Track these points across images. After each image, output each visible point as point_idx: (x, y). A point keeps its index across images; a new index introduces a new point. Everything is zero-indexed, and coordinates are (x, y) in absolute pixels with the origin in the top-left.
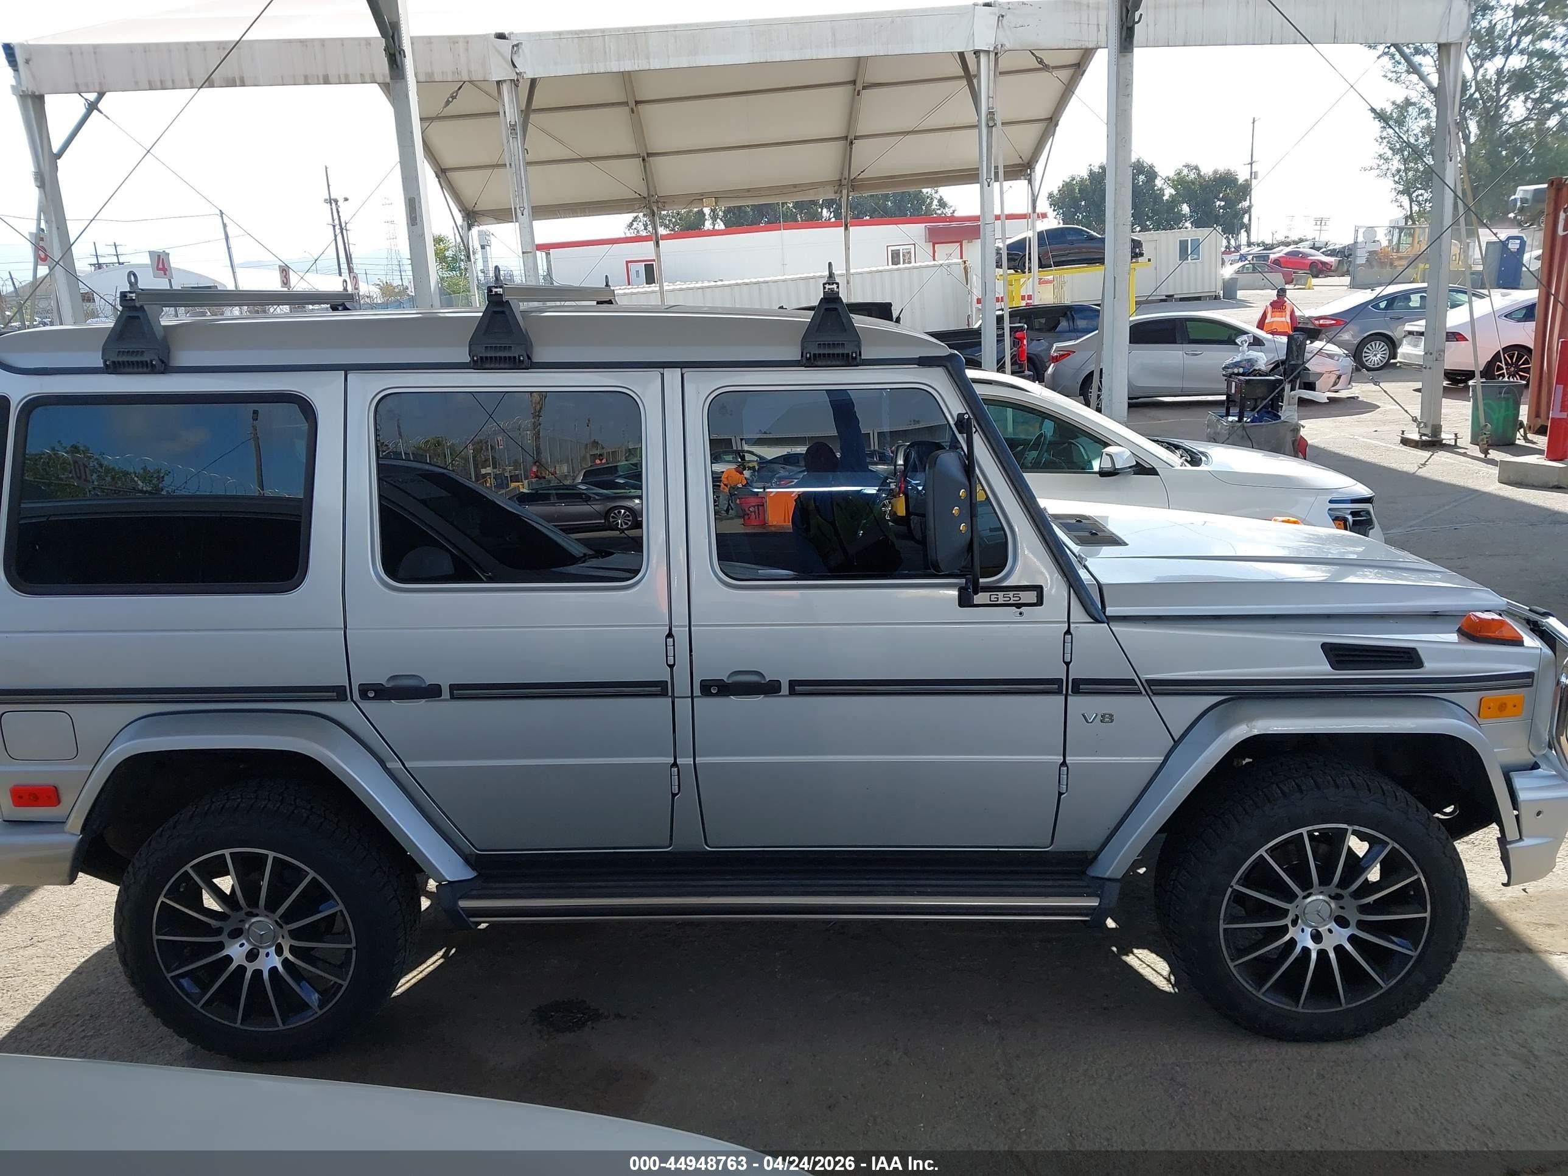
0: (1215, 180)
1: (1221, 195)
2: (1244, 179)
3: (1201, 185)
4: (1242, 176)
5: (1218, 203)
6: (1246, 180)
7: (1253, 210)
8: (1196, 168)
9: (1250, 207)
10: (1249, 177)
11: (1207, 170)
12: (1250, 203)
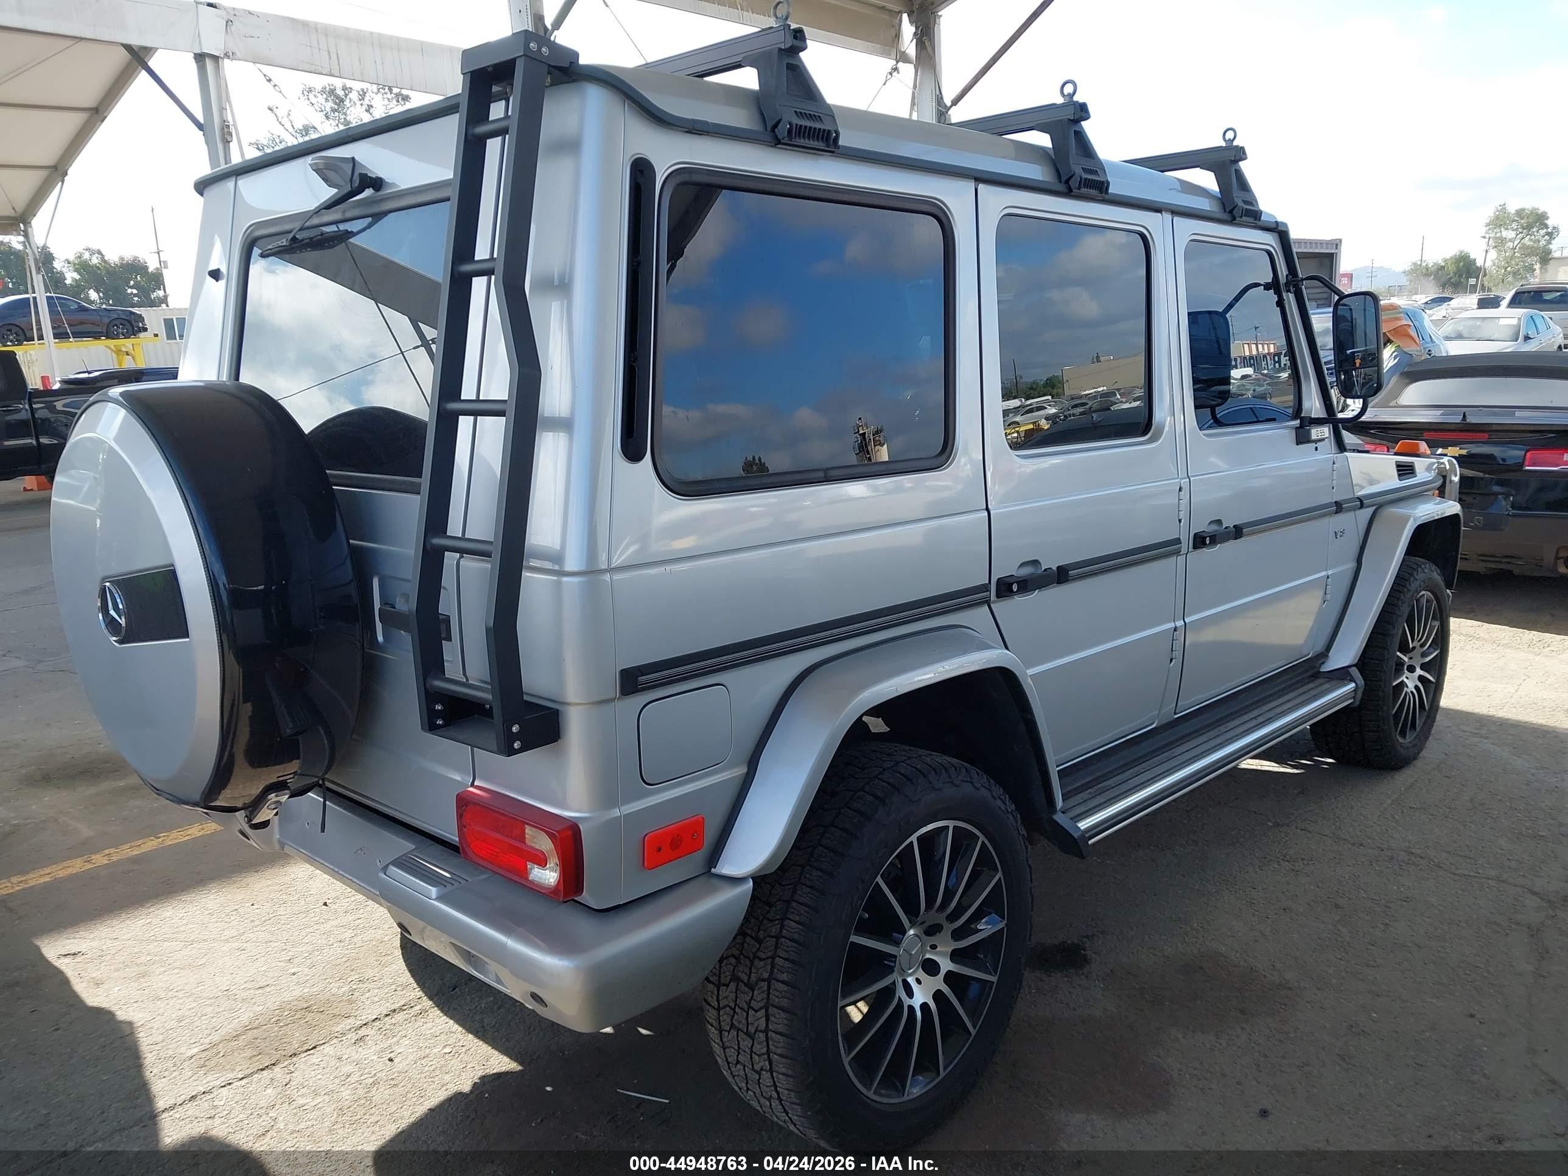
0: (122, 266)
1: (132, 283)
2: (154, 267)
3: (107, 270)
4: (152, 266)
5: (129, 291)
6: (157, 269)
7: (169, 299)
8: (99, 252)
9: (166, 297)
10: (159, 266)
11: (113, 256)
12: (165, 292)
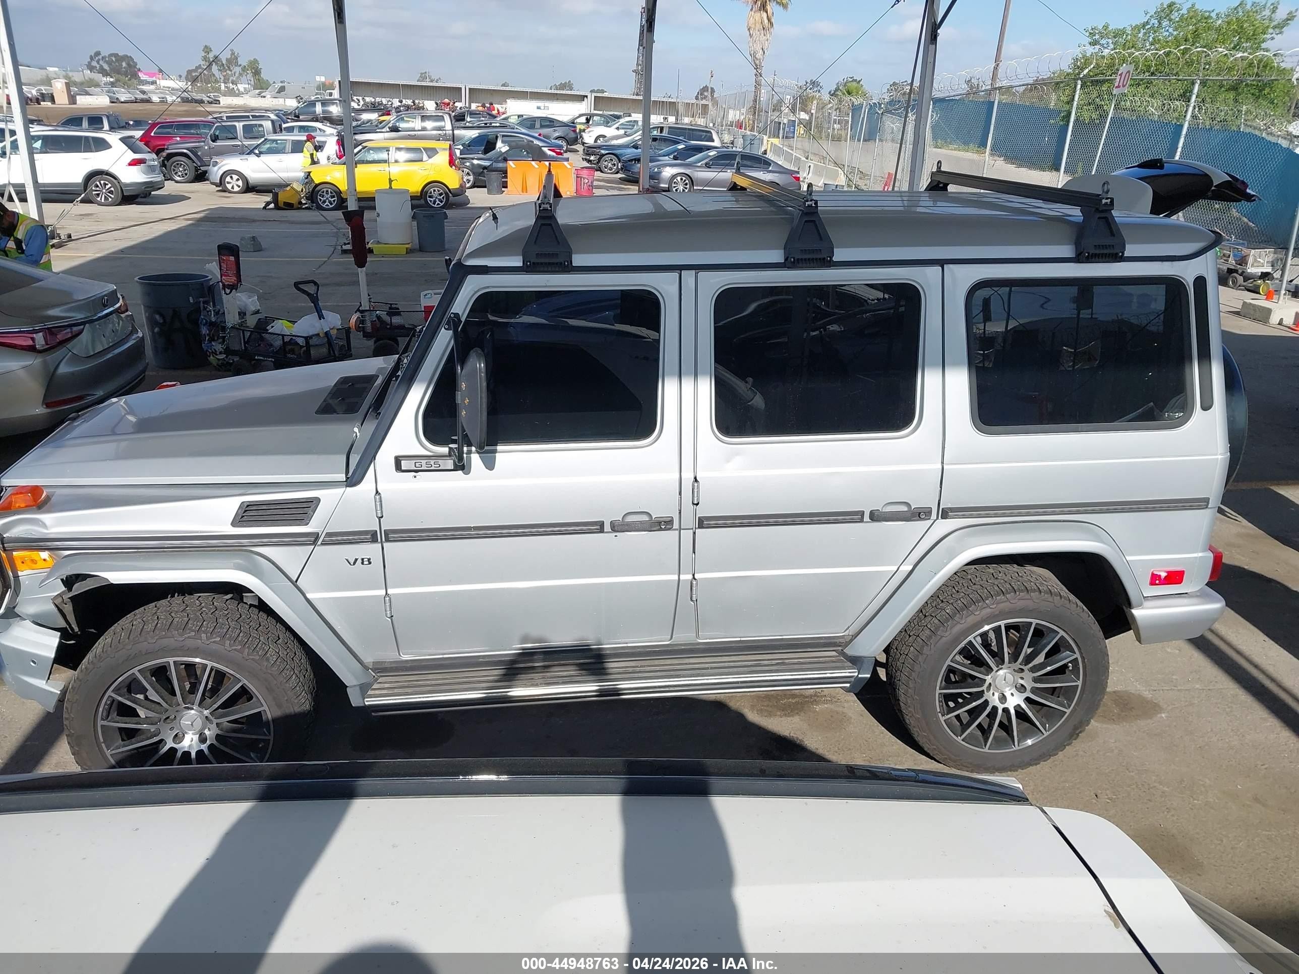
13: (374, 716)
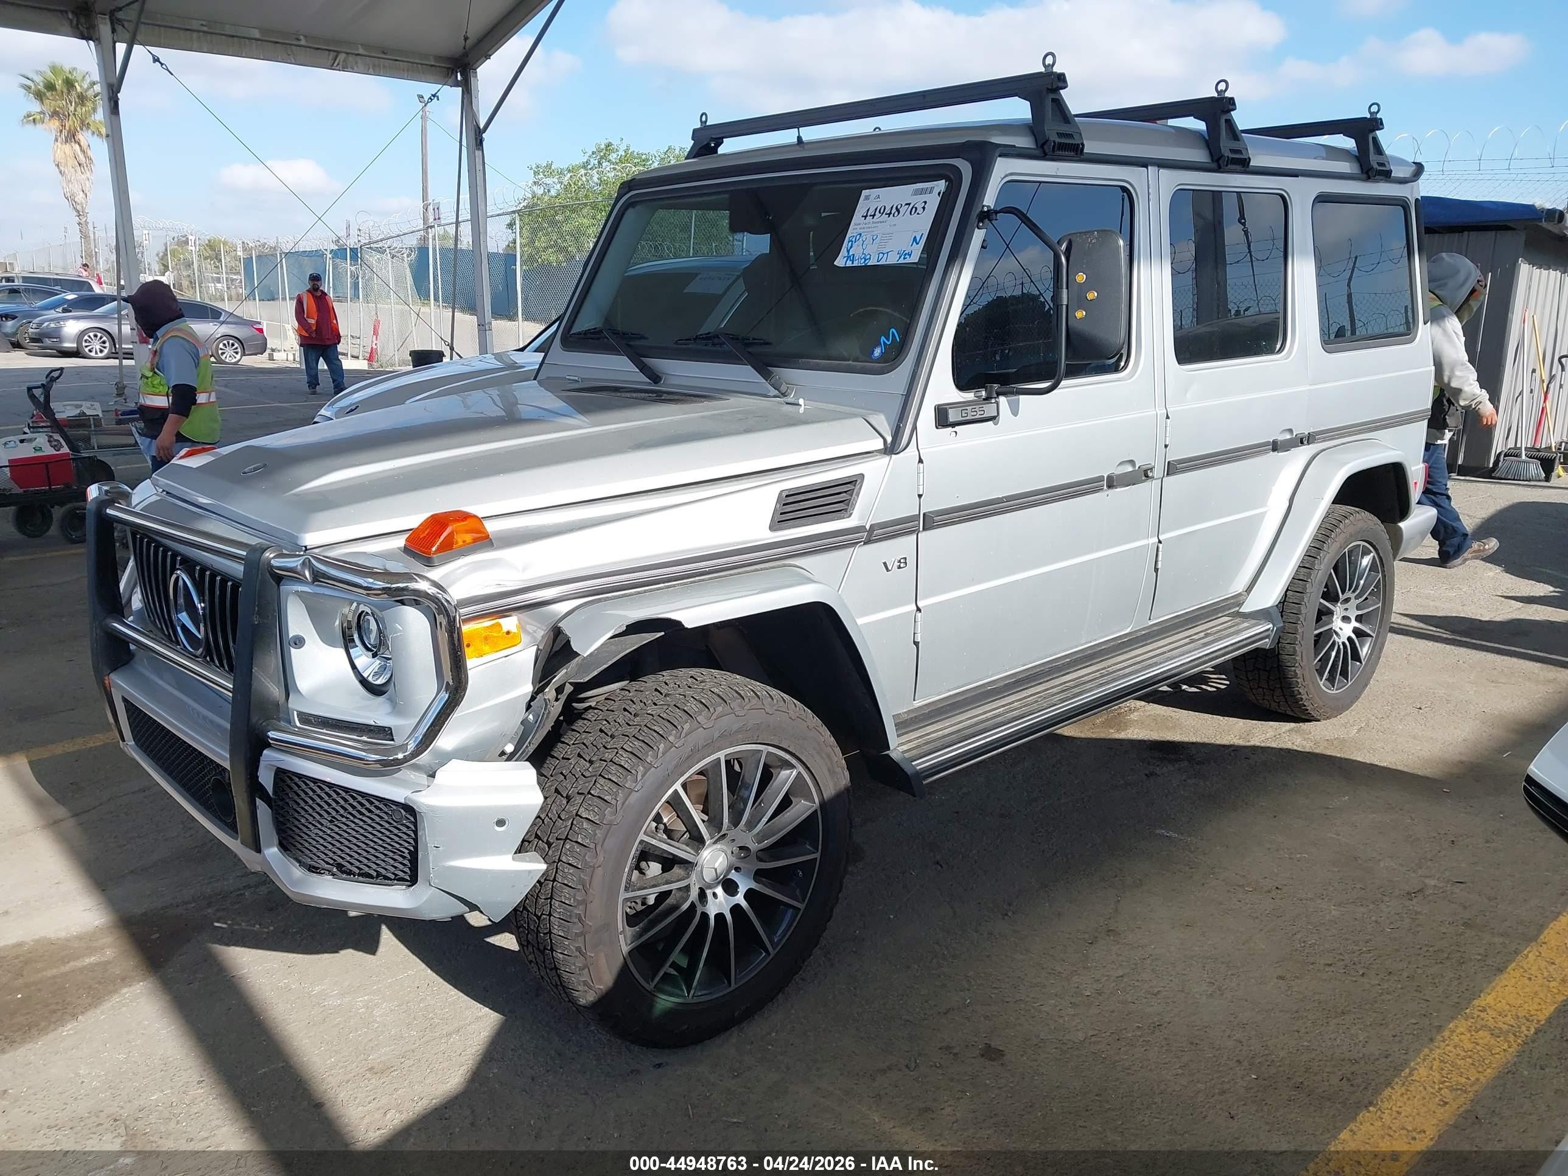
13: (927, 784)
